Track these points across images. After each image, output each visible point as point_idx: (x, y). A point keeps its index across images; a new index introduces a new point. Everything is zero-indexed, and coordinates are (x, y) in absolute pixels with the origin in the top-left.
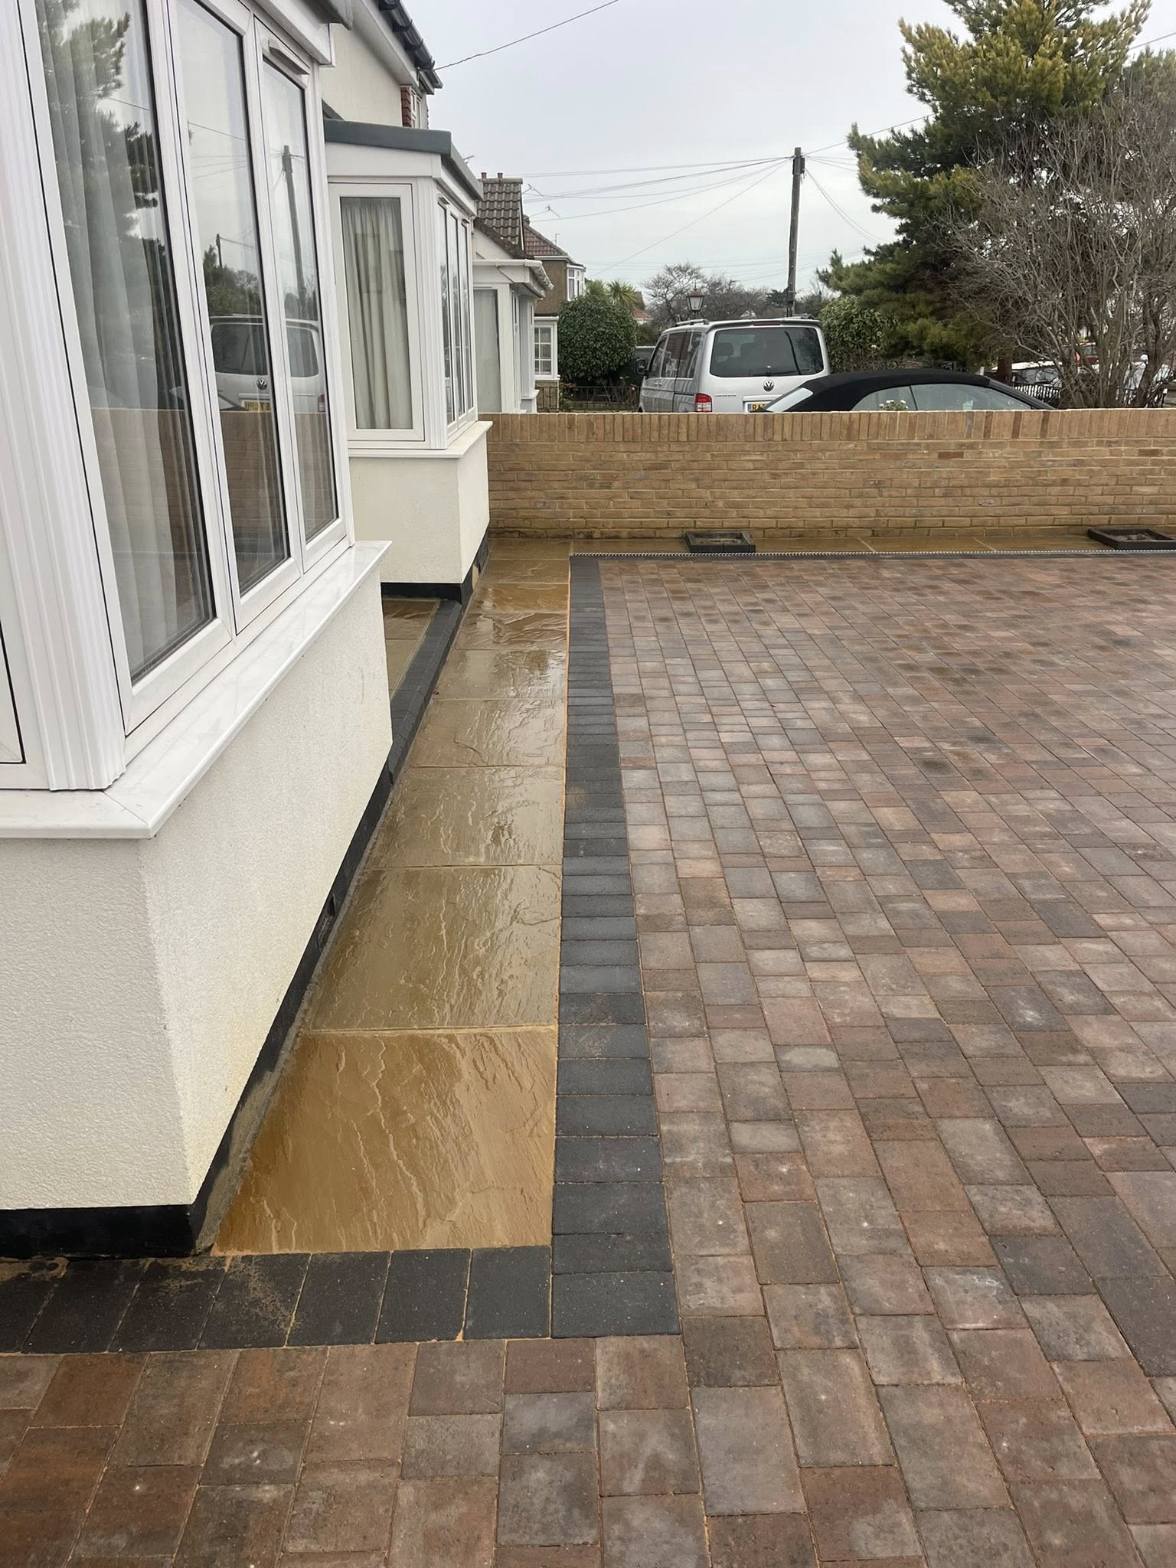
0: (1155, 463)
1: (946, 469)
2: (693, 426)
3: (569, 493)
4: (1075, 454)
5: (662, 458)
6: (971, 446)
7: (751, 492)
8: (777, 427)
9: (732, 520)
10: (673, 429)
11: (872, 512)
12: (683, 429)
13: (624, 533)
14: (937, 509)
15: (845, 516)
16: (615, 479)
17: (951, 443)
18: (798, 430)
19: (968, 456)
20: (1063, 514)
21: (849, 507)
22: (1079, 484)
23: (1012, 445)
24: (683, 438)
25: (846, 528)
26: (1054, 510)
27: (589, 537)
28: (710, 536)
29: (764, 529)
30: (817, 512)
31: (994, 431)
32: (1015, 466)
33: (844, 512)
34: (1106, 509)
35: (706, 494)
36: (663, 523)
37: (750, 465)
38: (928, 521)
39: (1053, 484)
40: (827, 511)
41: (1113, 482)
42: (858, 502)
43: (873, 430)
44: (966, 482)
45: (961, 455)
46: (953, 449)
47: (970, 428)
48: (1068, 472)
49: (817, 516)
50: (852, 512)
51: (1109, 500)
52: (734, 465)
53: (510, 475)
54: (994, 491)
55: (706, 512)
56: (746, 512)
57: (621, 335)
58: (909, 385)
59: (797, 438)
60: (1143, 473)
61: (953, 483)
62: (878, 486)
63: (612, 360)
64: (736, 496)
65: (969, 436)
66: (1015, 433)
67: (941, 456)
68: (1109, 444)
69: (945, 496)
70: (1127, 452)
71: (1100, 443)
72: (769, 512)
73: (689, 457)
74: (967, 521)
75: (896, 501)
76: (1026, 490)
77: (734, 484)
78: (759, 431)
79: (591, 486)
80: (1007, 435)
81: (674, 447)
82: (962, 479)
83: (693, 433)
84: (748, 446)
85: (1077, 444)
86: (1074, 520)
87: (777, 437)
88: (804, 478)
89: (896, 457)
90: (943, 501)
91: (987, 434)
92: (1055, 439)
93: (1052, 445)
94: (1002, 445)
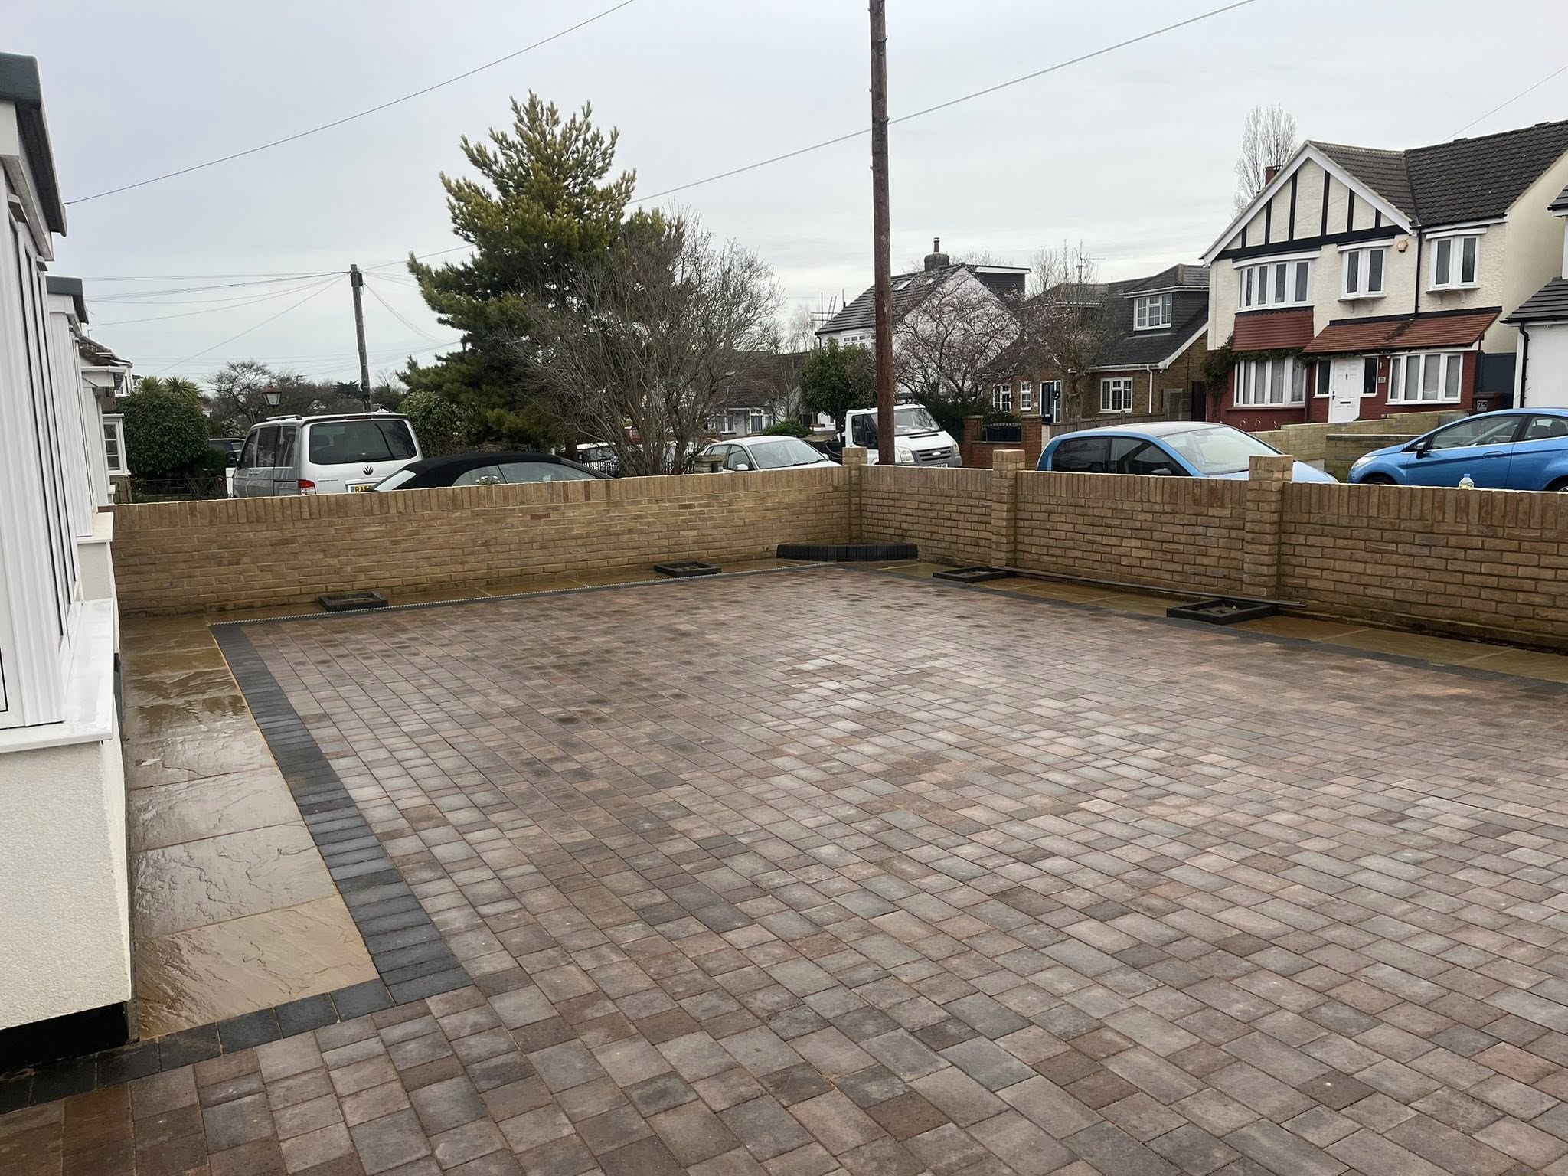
0: (692, 514)
1: (540, 527)
3: (198, 572)
4: (634, 510)
5: (287, 535)
6: (556, 509)
7: (375, 558)
8: (392, 502)
9: (362, 582)
10: (295, 509)
11: (484, 565)
12: (306, 509)
13: (258, 602)
14: (537, 560)
15: (460, 571)
16: (244, 555)
17: (539, 507)
18: (410, 503)
19: (554, 516)
20: (634, 555)
21: (463, 563)
22: (641, 532)
23: (587, 506)
24: (306, 516)
25: (464, 580)
26: (627, 553)
27: (222, 609)
28: (343, 597)
29: (391, 588)
30: (437, 569)
31: (571, 496)
32: (590, 522)
33: (460, 568)
34: (664, 549)
35: (334, 562)
36: (296, 590)
37: (372, 535)
38: (530, 569)
39: (622, 533)
40: (446, 568)
41: (664, 529)
42: (470, 558)
43: (474, 500)
44: (556, 537)
45: (548, 516)
46: (541, 512)
47: (552, 495)
48: (631, 524)
49: (437, 573)
50: (467, 567)
51: (665, 542)
52: (355, 536)
53: (131, 561)
54: (580, 542)
55: (335, 578)
56: (373, 574)
57: (191, 429)
58: (497, 464)
59: (411, 509)
60: (685, 521)
61: (546, 537)
62: (485, 544)
63: (184, 453)
64: (362, 562)
65: (552, 501)
66: (587, 498)
67: (533, 517)
68: (657, 501)
69: (542, 548)
70: (671, 507)
71: (650, 502)
72: (395, 572)
73: (313, 532)
74: (562, 566)
75: (503, 556)
76: (603, 539)
77: (359, 552)
78: (376, 506)
79: (220, 564)
80: (581, 499)
81: (298, 524)
82: (552, 534)
83: (315, 511)
84: (368, 520)
85: (635, 503)
86: (642, 559)
87: (393, 511)
88: (421, 542)
89: (497, 521)
90: (540, 553)
91: (566, 498)
92: (617, 500)
93: (616, 505)
94: (578, 507)
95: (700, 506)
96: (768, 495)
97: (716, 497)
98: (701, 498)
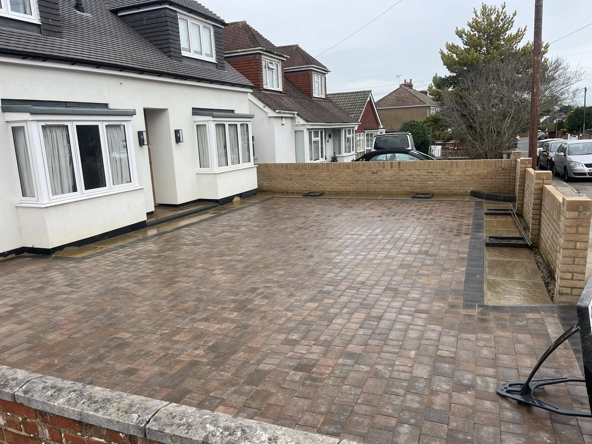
0: (432, 175)
1: (374, 177)
2: (310, 166)
3: (283, 182)
4: (409, 173)
5: (303, 174)
6: (380, 171)
7: (325, 182)
8: (330, 166)
9: (321, 189)
11: (356, 187)
12: (308, 167)
13: (295, 192)
14: (373, 187)
15: (349, 188)
16: (293, 178)
17: (375, 170)
18: (335, 167)
19: (379, 173)
20: (408, 189)
21: (349, 186)
22: (411, 181)
23: (391, 170)
24: (308, 169)
25: (350, 191)
26: (405, 188)
27: (287, 192)
28: (315, 193)
29: (329, 191)
30: (342, 187)
31: (386, 167)
32: (392, 176)
33: (348, 187)
34: (420, 188)
35: (314, 182)
36: (304, 189)
37: (324, 175)
38: (371, 190)
39: (404, 181)
40: (344, 187)
41: (421, 180)
42: (351, 185)
43: (354, 166)
44: (380, 180)
45: (377, 173)
46: (375, 171)
47: (379, 166)
48: (407, 178)
50: (351, 187)
51: (421, 185)
52: (320, 175)
53: (270, 178)
54: (388, 182)
55: (314, 187)
56: (324, 187)
57: (421, 132)
58: (386, 154)
59: (335, 168)
60: (429, 178)
61: (376, 180)
62: (356, 181)
64: (321, 183)
65: (379, 168)
66: (392, 167)
67: (372, 173)
68: (418, 170)
69: (375, 183)
70: (423, 172)
71: (415, 170)
72: (330, 187)
73: (309, 173)
74: (381, 190)
75: (361, 185)
76: (397, 182)
77: (321, 180)
78: (326, 167)
79: (287, 180)
80: (389, 168)
82: (378, 179)
83: (310, 167)
84: (323, 171)
85: (409, 170)
86: (411, 190)
87: (330, 168)
88: (338, 178)
89: (361, 173)
90: (374, 185)
91: (384, 167)
92: (403, 169)
93: (402, 170)
94: (388, 170)
95: (436, 173)
96: (468, 170)
97: (443, 170)
98: (437, 170)
